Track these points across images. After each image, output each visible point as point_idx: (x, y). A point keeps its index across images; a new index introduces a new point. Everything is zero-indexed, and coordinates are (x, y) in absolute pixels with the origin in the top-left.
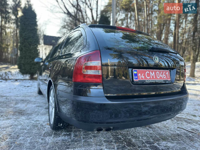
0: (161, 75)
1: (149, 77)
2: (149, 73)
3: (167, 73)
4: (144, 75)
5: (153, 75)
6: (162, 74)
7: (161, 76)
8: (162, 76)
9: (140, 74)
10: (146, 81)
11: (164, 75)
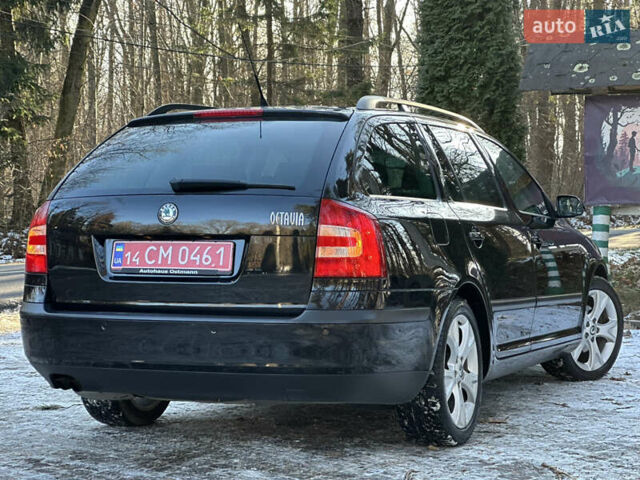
0: (195, 256)
1: (153, 261)
2: (155, 249)
3: (222, 249)
4: (141, 256)
5: (165, 256)
6: (200, 253)
7: (192, 258)
8: (198, 258)
9: (129, 254)
10: (141, 271)
11: (205, 256)
